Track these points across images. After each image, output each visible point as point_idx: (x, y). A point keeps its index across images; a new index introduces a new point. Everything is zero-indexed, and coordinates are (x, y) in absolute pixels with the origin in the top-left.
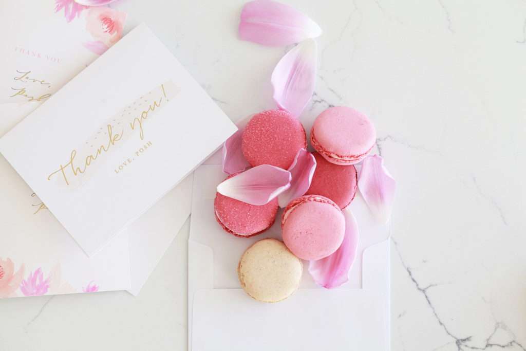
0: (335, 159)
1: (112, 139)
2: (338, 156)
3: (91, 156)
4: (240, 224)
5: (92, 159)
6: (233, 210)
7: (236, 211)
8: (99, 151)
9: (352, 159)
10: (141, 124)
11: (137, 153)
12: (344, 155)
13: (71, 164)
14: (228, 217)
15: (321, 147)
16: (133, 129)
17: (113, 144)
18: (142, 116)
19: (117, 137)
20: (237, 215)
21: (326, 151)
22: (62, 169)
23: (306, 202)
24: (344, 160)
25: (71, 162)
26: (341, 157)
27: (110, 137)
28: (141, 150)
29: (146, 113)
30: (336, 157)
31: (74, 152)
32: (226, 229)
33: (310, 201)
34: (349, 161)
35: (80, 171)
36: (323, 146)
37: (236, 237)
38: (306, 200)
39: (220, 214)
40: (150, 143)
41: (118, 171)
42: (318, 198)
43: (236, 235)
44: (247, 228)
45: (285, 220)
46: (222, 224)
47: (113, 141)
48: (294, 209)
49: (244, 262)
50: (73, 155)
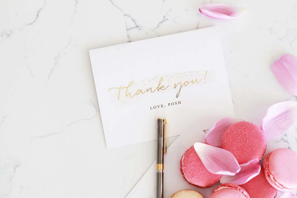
0: (271, 179)
1: (159, 87)
2: (274, 179)
3: (142, 90)
4: (191, 173)
5: (141, 92)
6: (194, 163)
7: (194, 165)
8: (148, 90)
9: (280, 186)
10: (181, 88)
11: (169, 104)
12: (278, 180)
13: (127, 88)
14: (188, 164)
15: (268, 166)
16: (175, 88)
17: (158, 90)
18: (185, 83)
19: (162, 88)
20: (194, 167)
21: (269, 171)
22: (120, 88)
23: (237, 189)
24: (275, 183)
25: (128, 87)
26: (275, 181)
27: (159, 85)
28: (172, 104)
29: (188, 83)
30: (272, 179)
31: (133, 82)
32: (182, 170)
33: (240, 191)
34: (278, 186)
35: (130, 95)
36: (269, 167)
37: (183, 179)
38: (238, 189)
39: (185, 159)
40: (180, 103)
41: (152, 108)
42: (245, 193)
43: (184, 177)
44: (193, 178)
45: (218, 191)
46: (182, 165)
47: (159, 89)
48: (227, 188)
49: (177, 195)
50: (131, 84)
